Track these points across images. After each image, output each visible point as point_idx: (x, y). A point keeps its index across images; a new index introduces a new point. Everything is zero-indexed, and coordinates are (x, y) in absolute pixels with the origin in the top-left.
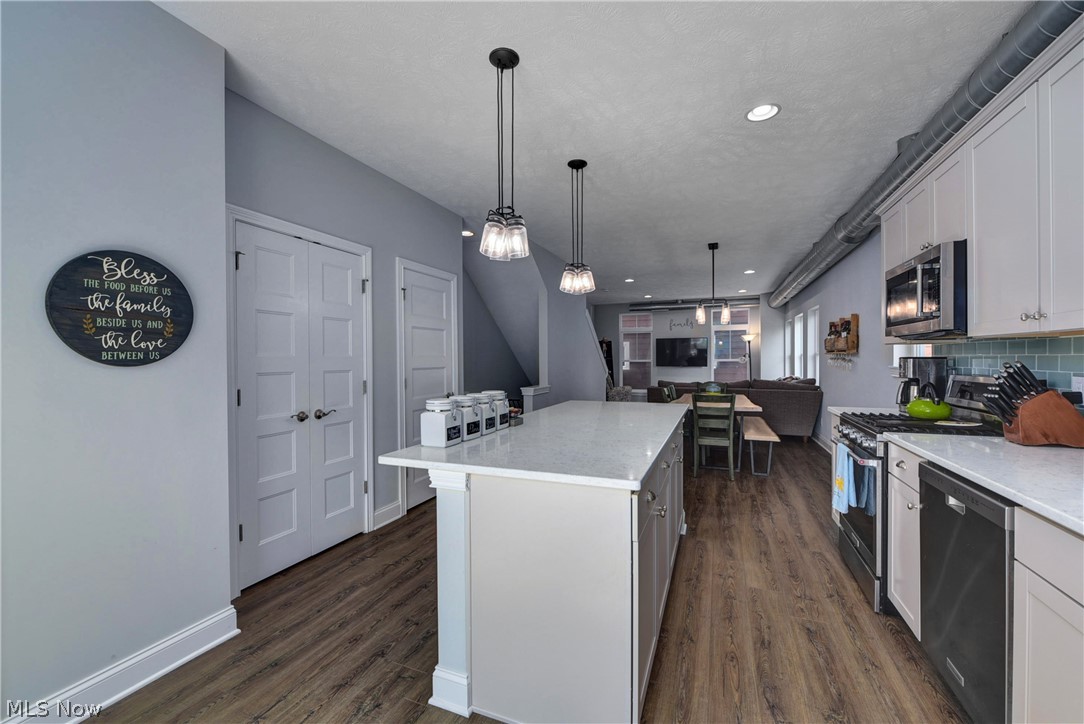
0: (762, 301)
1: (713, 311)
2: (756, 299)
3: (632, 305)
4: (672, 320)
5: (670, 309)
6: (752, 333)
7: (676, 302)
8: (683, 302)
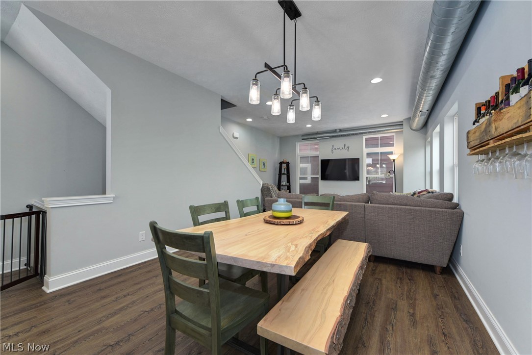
0: (406, 126)
1: (365, 137)
2: (400, 124)
3: (303, 135)
4: (333, 146)
5: (331, 137)
6: (396, 152)
7: (335, 131)
8: (341, 130)
